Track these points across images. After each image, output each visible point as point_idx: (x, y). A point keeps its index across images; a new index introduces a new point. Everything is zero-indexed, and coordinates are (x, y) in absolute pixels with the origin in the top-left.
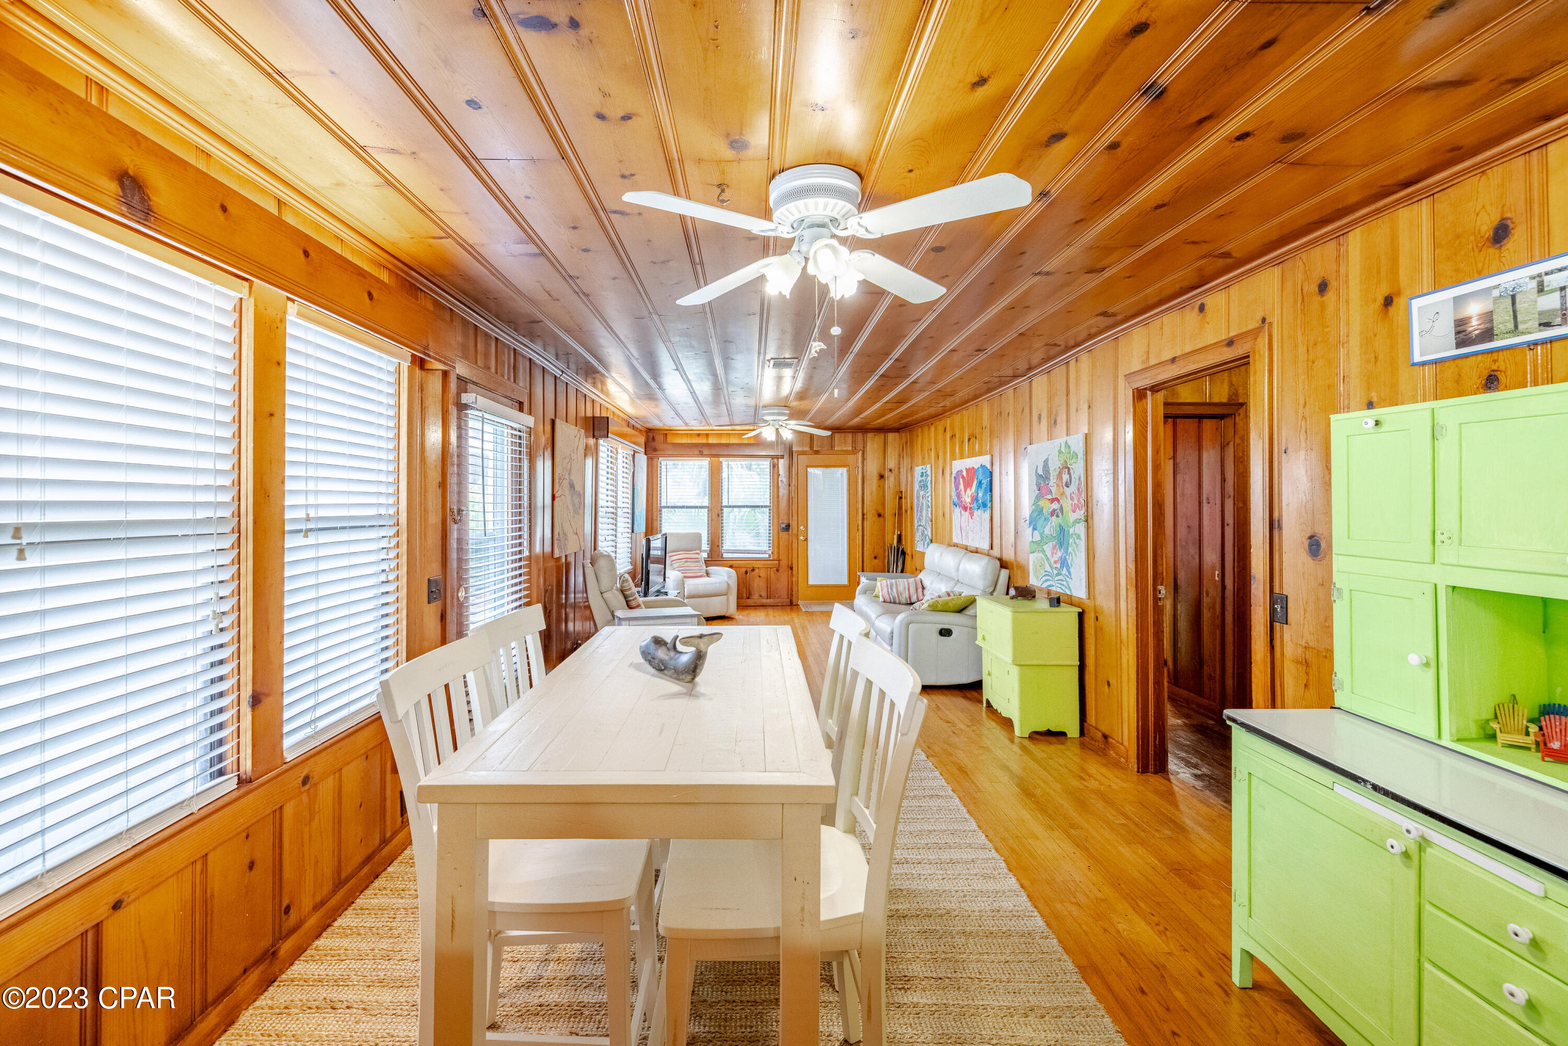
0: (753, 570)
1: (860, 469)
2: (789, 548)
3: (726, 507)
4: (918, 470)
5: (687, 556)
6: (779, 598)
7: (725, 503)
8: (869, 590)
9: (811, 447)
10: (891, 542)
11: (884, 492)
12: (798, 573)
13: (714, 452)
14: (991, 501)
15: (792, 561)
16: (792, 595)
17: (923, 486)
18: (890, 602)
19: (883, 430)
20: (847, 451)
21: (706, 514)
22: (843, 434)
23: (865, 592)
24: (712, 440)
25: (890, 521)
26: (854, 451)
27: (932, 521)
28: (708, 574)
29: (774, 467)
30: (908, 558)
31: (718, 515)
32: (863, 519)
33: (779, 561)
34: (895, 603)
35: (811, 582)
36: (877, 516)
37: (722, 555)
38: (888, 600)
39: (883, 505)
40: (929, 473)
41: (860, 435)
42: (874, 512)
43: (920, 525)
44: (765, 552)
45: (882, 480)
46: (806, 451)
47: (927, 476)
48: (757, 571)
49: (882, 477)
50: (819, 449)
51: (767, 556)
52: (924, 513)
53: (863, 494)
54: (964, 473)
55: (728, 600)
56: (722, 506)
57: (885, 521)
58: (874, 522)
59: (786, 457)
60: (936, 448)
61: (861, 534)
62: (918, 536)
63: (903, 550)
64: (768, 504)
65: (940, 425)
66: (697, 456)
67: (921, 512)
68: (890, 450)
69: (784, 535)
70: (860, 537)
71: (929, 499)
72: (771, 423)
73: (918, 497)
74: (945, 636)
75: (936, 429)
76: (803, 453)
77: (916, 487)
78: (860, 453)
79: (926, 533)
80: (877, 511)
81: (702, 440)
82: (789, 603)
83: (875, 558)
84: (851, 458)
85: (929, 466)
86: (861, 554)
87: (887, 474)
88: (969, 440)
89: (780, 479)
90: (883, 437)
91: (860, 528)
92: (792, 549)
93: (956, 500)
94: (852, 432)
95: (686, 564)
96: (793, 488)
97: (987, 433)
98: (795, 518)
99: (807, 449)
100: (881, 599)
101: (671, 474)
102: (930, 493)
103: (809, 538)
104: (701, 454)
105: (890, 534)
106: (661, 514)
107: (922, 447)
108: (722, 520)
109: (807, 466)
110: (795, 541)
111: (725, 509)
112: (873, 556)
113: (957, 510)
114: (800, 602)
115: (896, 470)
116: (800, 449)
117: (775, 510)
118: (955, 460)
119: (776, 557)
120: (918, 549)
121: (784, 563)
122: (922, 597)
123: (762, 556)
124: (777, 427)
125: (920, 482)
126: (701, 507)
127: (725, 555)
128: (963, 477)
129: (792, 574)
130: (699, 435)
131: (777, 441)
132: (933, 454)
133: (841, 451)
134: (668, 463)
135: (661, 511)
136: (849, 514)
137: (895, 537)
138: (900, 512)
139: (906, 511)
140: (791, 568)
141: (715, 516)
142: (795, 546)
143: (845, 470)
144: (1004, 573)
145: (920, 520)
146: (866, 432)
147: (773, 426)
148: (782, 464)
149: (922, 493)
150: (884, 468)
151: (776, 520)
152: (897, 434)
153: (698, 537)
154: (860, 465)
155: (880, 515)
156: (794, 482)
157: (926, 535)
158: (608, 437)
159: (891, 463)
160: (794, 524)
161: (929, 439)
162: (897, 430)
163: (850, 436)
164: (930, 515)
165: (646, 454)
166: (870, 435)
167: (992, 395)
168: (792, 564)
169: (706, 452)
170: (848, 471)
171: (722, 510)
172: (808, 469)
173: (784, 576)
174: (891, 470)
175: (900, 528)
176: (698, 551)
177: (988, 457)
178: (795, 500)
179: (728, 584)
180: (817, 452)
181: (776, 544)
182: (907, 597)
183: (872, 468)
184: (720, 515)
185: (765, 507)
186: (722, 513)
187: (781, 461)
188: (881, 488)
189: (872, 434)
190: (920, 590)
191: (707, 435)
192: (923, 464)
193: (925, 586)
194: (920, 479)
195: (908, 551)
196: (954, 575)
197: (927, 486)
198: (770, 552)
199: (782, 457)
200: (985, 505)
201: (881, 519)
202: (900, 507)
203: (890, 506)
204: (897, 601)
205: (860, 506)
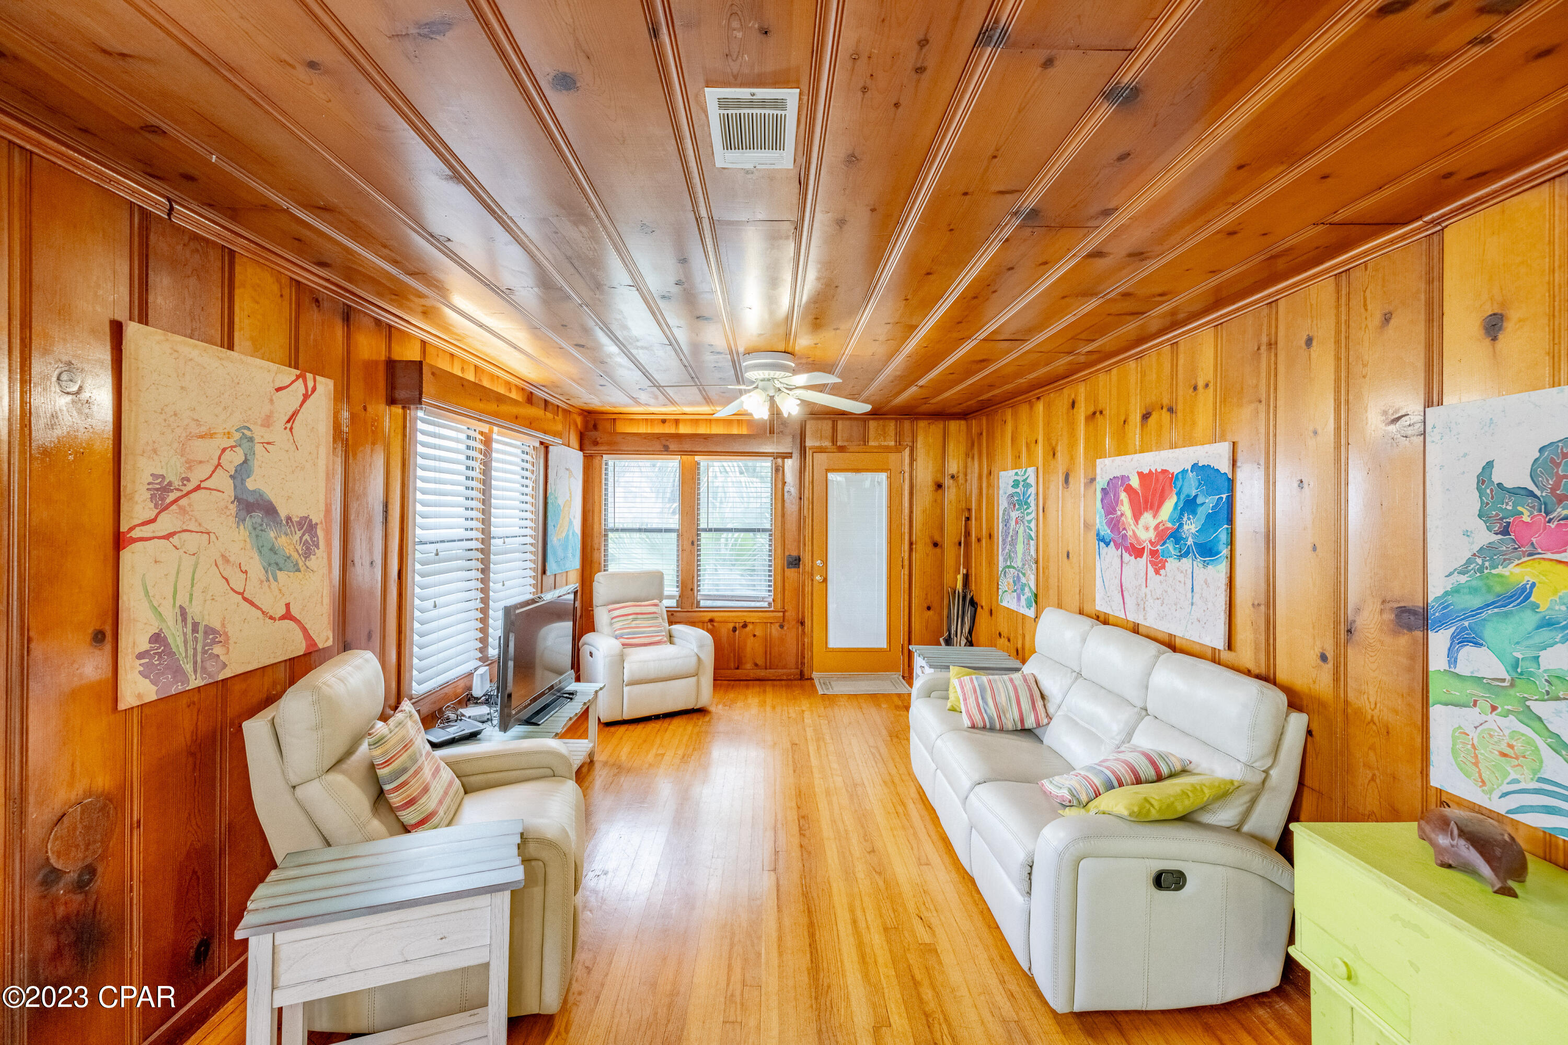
0: (745, 626)
1: (907, 475)
2: (799, 592)
3: (705, 530)
4: (1006, 478)
5: (638, 610)
6: (784, 667)
7: (703, 525)
8: (938, 691)
9: (834, 441)
10: (953, 586)
11: (942, 510)
12: (812, 631)
13: (687, 447)
14: (1231, 543)
15: (803, 613)
16: (803, 664)
17: (1018, 502)
18: (984, 728)
19: (941, 415)
20: (887, 447)
21: (675, 541)
22: (881, 422)
23: (928, 694)
24: (683, 429)
25: (950, 553)
26: (898, 448)
27: (1037, 562)
28: (671, 638)
29: (778, 470)
30: (982, 615)
31: (693, 543)
32: (911, 550)
33: (784, 612)
34: (992, 729)
35: (832, 644)
36: (931, 545)
37: (698, 602)
38: (981, 724)
39: (941, 528)
40: (1032, 480)
41: (907, 424)
42: (928, 540)
43: (1009, 567)
44: (763, 599)
45: (940, 491)
46: (826, 448)
47: (1027, 486)
48: (750, 627)
49: (939, 486)
50: (846, 444)
51: (766, 604)
52: (1020, 548)
53: (911, 512)
54: (1135, 482)
55: (698, 682)
56: (698, 530)
57: (943, 552)
58: (928, 555)
59: (796, 455)
60: (1048, 439)
61: (907, 572)
62: (1005, 583)
63: (972, 599)
64: (768, 526)
65: (1061, 400)
66: (660, 452)
67: (1013, 543)
68: (951, 447)
69: (791, 573)
70: (907, 578)
71: (1033, 525)
72: (761, 384)
73: (1006, 522)
74: (1168, 888)
75: (1048, 407)
76: (821, 450)
77: (1003, 503)
78: (907, 451)
79: (1023, 580)
80: (931, 537)
81: (669, 429)
82: (798, 677)
83: (929, 608)
84: (893, 457)
85: (1031, 471)
86: (907, 603)
87: (948, 482)
88: (1146, 417)
89: (786, 489)
90: (941, 426)
91: (906, 563)
92: (804, 595)
93: (1106, 531)
94: (896, 419)
95: (634, 624)
96: (806, 503)
97: (1206, 400)
98: (808, 548)
99: (827, 443)
100: (967, 723)
101: (622, 480)
102: (1033, 515)
103: (829, 578)
104: (666, 450)
105: (951, 571)
106: (606, 540)
107: (1013, 440)
108: (699, 550)
109: (827, 470)
110: (808, 583)
111: (703, 534)
112: (926, 606)
113: (1111, 554)
114: (815, 675)
115: (961, 476)
116: (817, 444)
117: (779, 534)
118: (1103, 456)
119: (779, 606)
120: (1004, 604)
121: (790, 614)
122: (1045, 721)
123: (758, 604)
124: (771, 393)
125: (1012, 496)
126: (667, 530)
127: (702, 603)
128: (1129, 489)
129: (803, 631)
130: (664, 421)
131: (771, 421)
132: (1040, 450)
133: (880, 447)
134: (617, 462)
135: (606, 535)
136: (890, 542)
137: (960, 578)
138: (965, 541)
139: (979, 540)
140: (802, 623)
141: (687, 545)
142: (808, 589)
143: (883, 476)
144: (1298, 723)
145: (1009, 557)
146: (917, 419)
147: (764, 389)
148: (790, 465)
149: (1014, 515)
150: (943, 473)
151: (779, 551)
152: (963, 422)
153: (658, 577)
154: (907, 468)
155: (935, 545)
156: (807, 494)
157: (1024, 585)
158: (420, 403)
159: (953, 466)
160: (806, 558)
161: (1032, 426)
162: (964, 415)
163: (892, 424)
164: (1033, 553)
165: (581, 449)
166: (922, 424)
167: (1238, 309)
168: (803, 617)
169: (672, 447)
170: (889, 478)
171: (698, 535)
172: (831, 476)
173: (791, 635)
174: (953, 477)
175: (967, 565)
176: (656, 601)
177: (1223, 448)
178: (808, 521)
179: (699, 659)
180: (842, 449)
181: (781, 587)
182: (1017, 717)
183: (925, 473)
184: (694, 543)
185: (764, 530)
186: (699, 540)
187: (789, 463)
188: (939, 504)
189: (926, 422)
190: (1039, 703)
191: (677, 421)
192: (1016, 466)
193: (1046, 692)
194: (1011, 490)
195: (983, 601)
196: (1133, 694)
197: (1027, 503)
198: (771, 600)
199: (789, 455)
200: (1207, 551)
201: (938, 550)
202: (968, 534)
203: (952, 530)
204: (998, 727)
205: (907, 530)
